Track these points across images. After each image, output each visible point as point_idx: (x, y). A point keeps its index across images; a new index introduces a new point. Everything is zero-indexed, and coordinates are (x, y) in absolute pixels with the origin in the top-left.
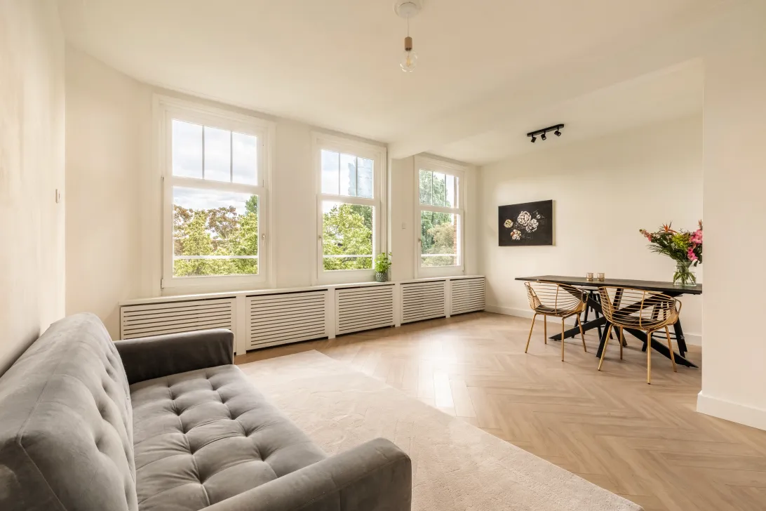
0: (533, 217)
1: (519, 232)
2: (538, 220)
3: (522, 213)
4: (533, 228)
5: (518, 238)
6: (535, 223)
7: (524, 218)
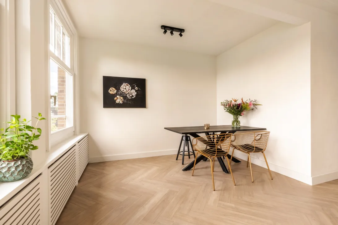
0: (133, 88)
1: (122, 98)
2: (136, 91)
3: (124, 84)
4: (133, 96)
5: (121, 102)
6: (134, 93)
7: (125, 88)
